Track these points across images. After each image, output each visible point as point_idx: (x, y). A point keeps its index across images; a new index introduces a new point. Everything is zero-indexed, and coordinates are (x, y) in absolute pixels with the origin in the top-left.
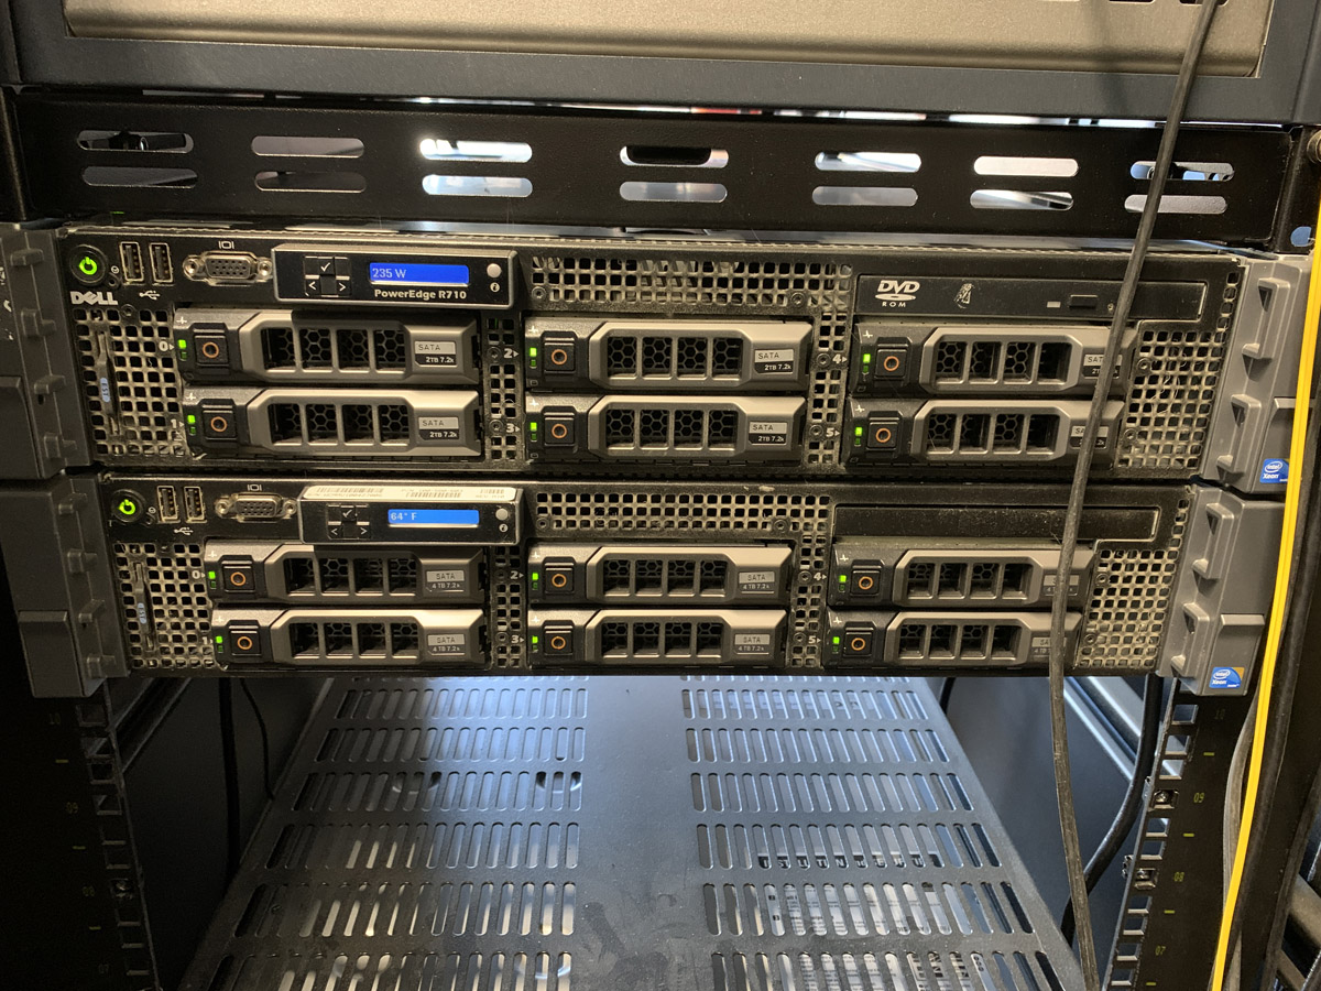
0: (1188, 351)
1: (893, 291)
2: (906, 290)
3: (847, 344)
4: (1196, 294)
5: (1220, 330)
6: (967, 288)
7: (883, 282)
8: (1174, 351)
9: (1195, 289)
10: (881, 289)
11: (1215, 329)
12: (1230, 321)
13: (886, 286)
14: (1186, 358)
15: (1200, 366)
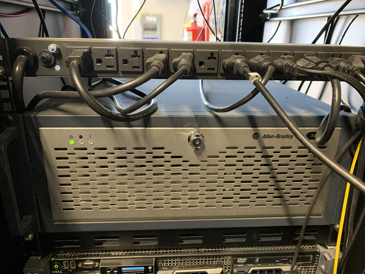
0: (309, 268)
1: (241, 260)
2: (244, 260)
3: (231, 271)
4: (310, 257)
5: (315, 264)
6: (258, 259)
7: (239, 259)
8: (305, 268)
9: (309, 257)
10: (238, 260)
11: (314, 263)
12: (317, 262)
13: (239, 260)
14: (308, 269)
15: (311, 270)
